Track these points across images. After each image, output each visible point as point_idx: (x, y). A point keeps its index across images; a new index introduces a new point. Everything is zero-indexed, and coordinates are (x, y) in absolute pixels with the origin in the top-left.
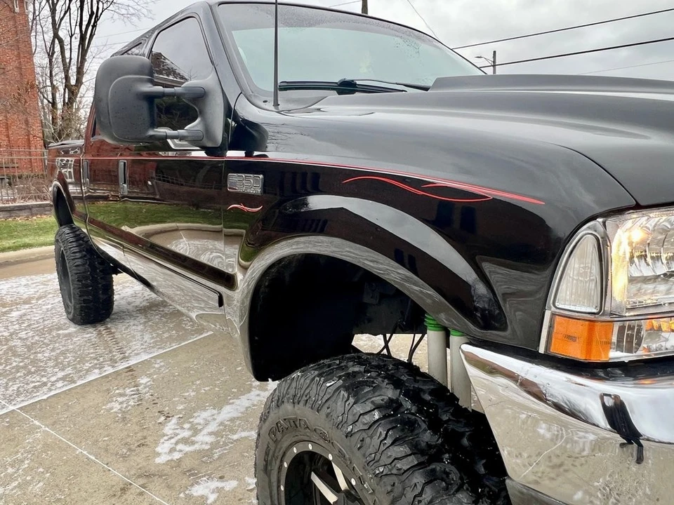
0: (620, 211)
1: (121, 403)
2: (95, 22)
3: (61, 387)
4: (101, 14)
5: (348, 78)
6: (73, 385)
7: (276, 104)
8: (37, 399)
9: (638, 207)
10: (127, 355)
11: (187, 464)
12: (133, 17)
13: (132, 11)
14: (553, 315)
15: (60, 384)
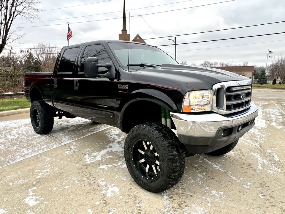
0: (191, 91)
1: (69, 152)
2: (13, 19)
3: (45, 150)
4: (16, 16)
5: (143, 63)
6: (50, 149)
7: (129, 70)
8: (40, 153)
9: (194, 90)
10: (62, 141)
11: (97, 163)
12: (31, 19)
13: (31, 16)
14: (183, 106)
15: (45, 149)
